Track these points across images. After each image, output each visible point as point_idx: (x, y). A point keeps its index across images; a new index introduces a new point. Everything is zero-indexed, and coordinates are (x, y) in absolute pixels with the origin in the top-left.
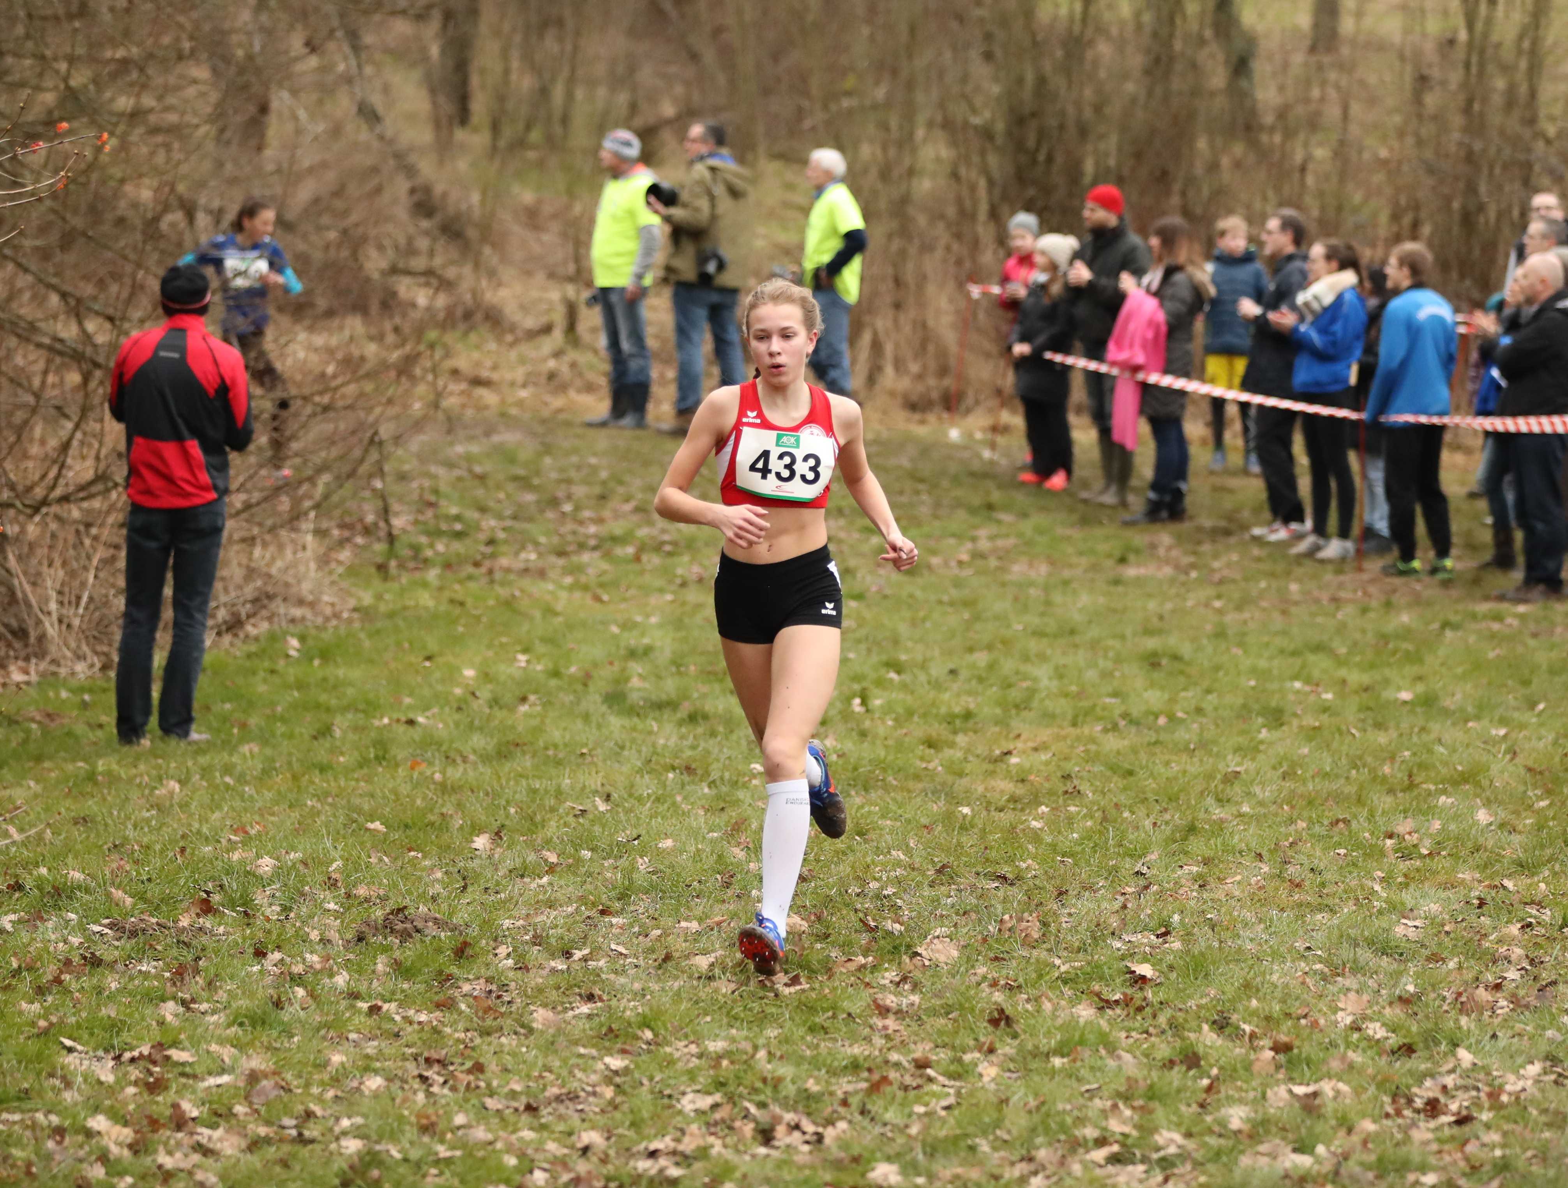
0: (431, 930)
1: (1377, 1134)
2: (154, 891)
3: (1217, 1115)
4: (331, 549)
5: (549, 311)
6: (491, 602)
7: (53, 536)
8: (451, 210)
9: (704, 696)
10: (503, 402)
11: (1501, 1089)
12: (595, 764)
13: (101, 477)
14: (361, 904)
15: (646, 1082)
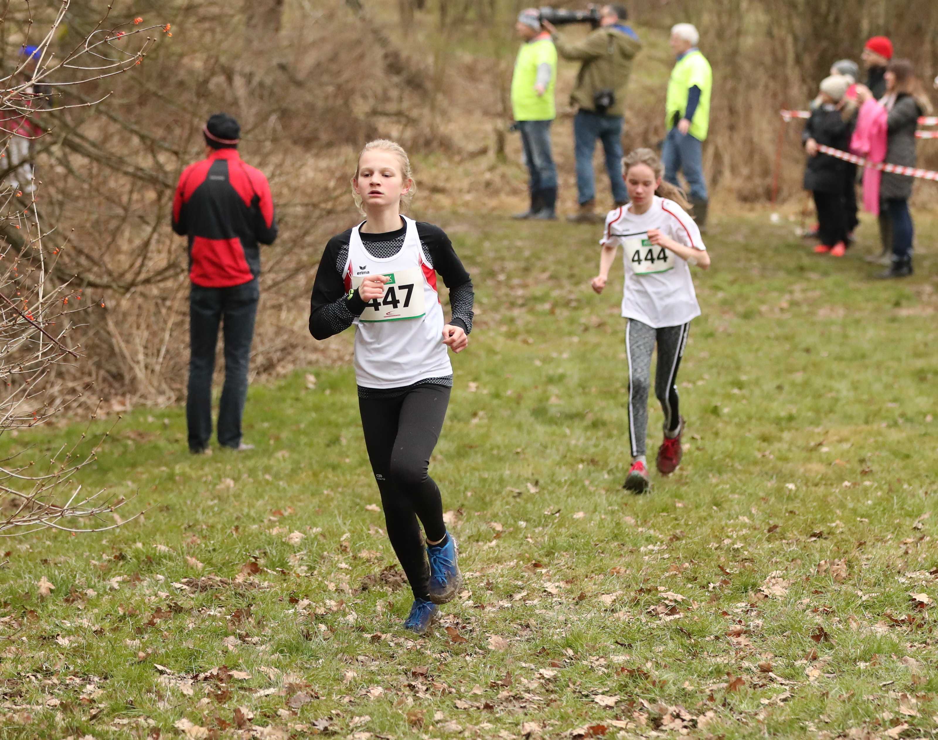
2: (217, 558)
5: (485, 138)
7: (140, 307)
8: (413, 69)
9: (603, 409)
10: (454, 204)
12: (527, 460)
13: (172, 265)
14: (364, 563)
15: (571, 686)
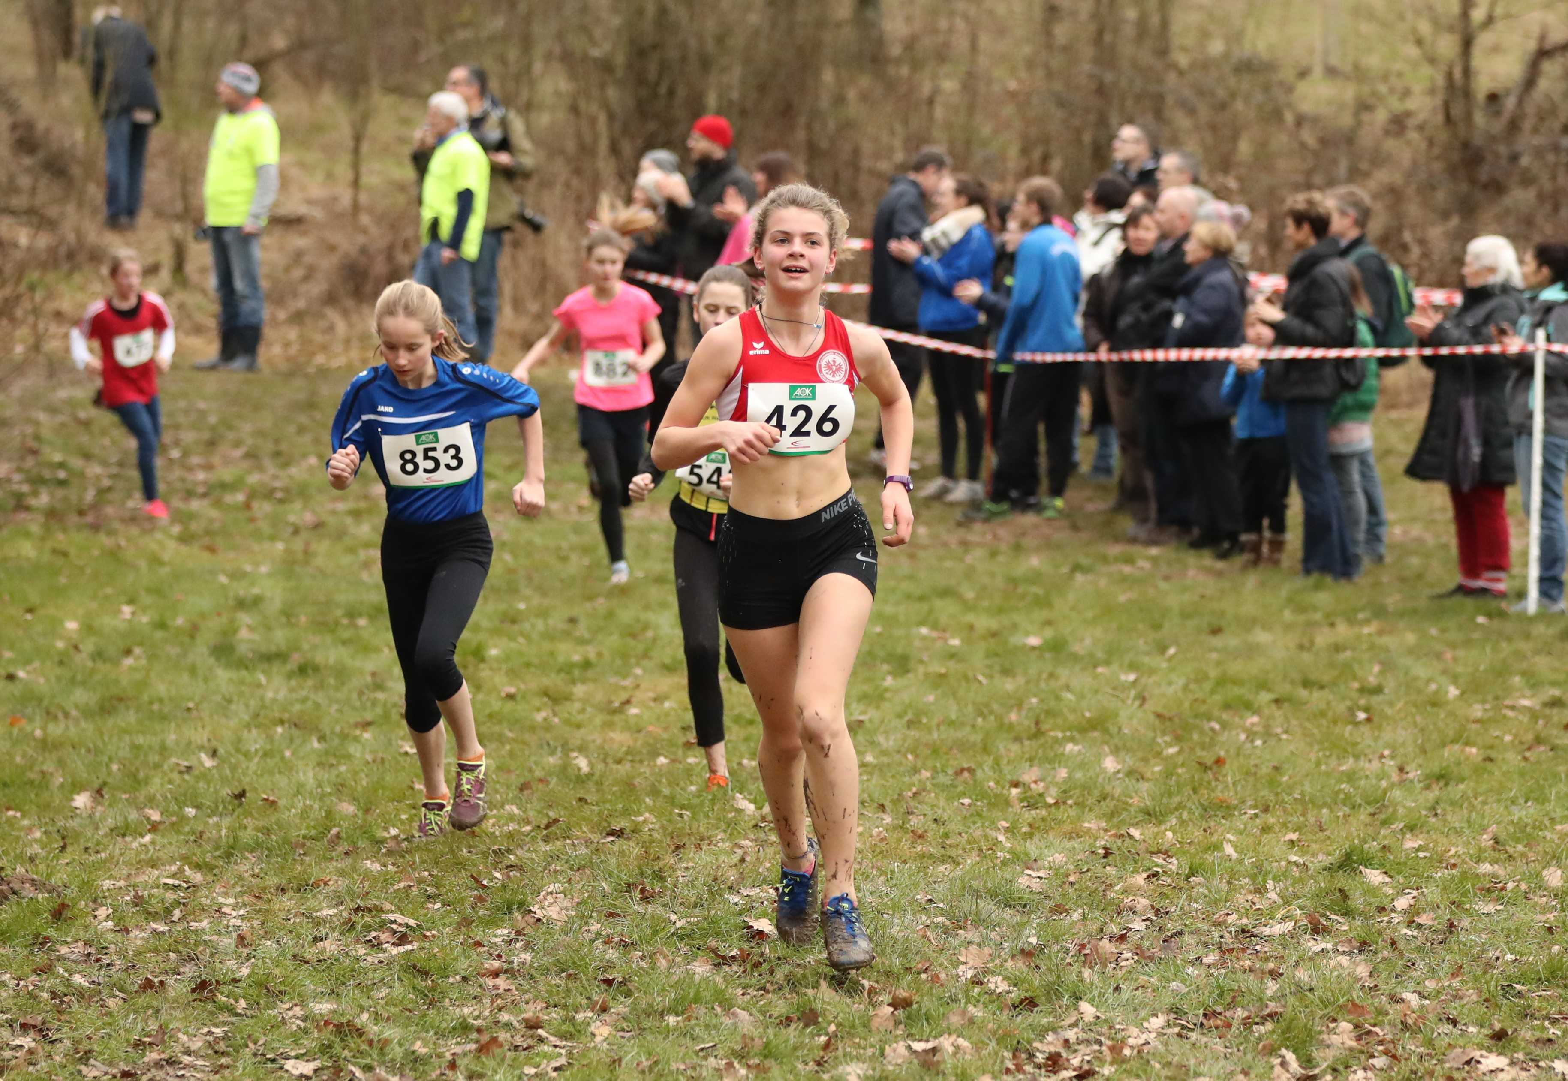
0: (28, 891)
3: (834, 1072)
5: (156, 251)
6: (96, 553)
8: (54, 147)
9: (314, 647)
11: (1123, 1041)
12: (201, 719)
15: (251, 1045)
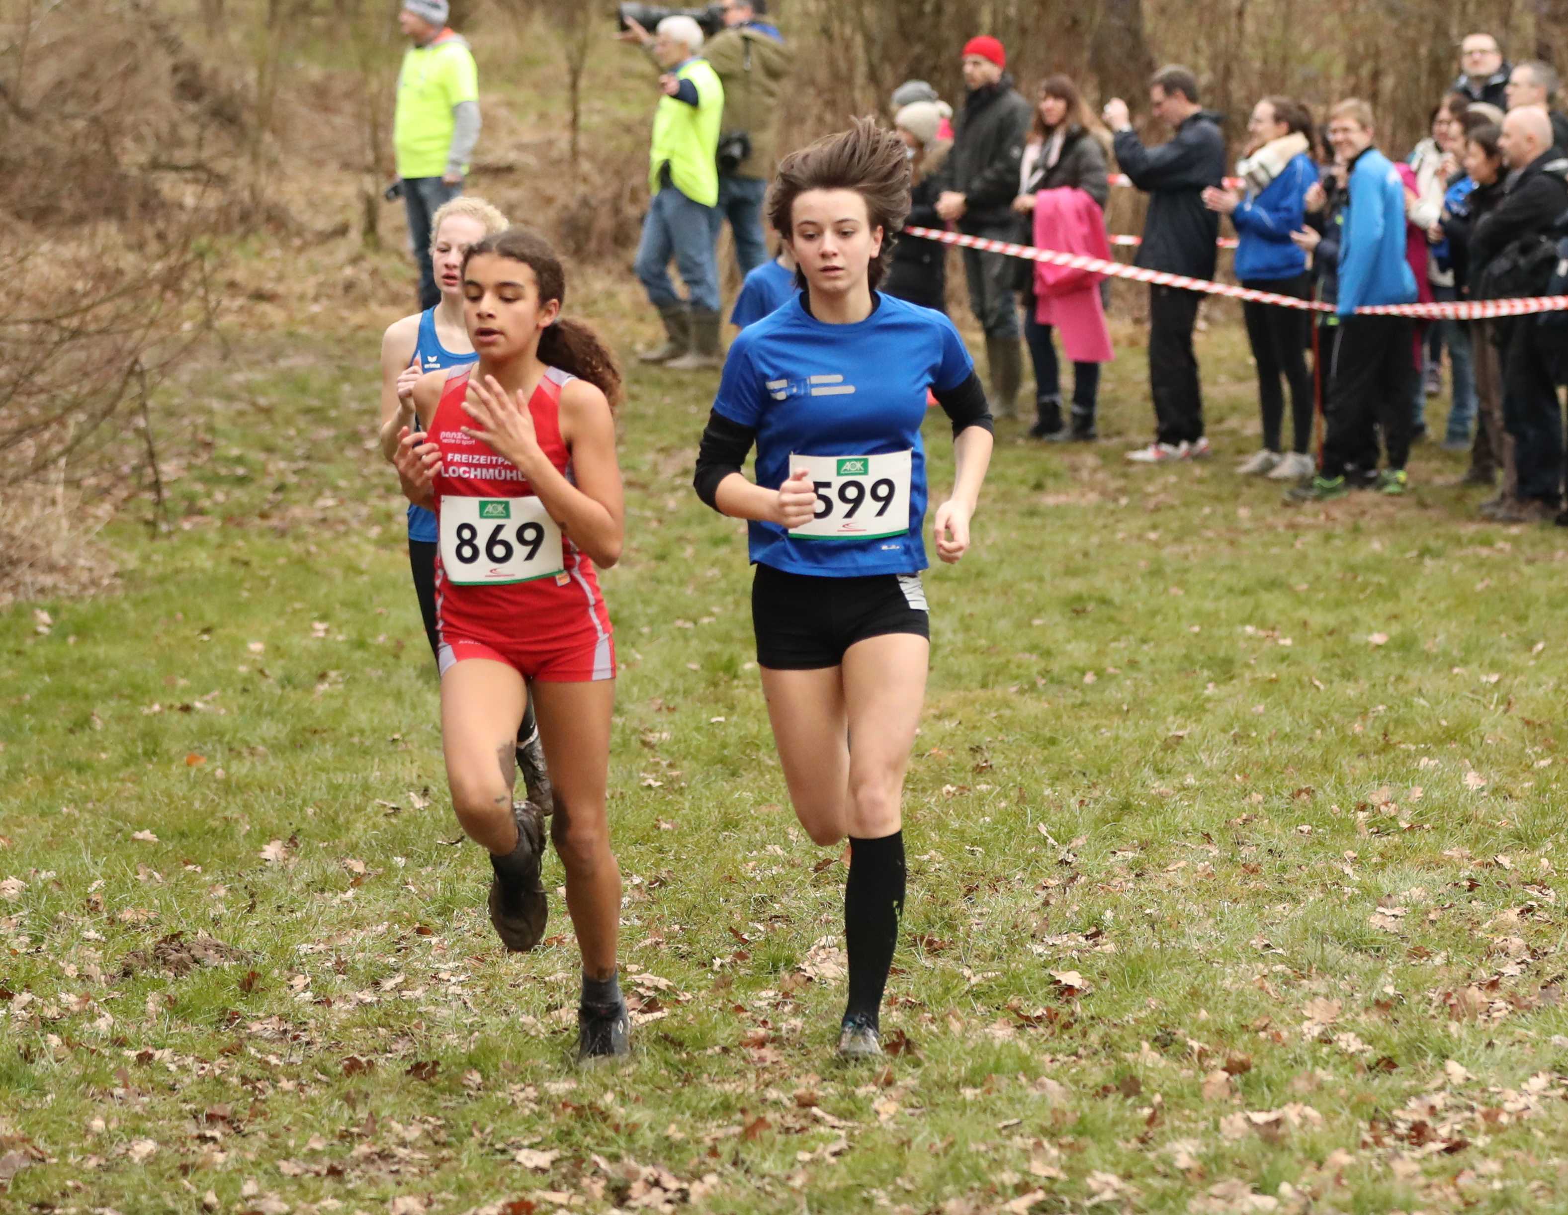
0: (212, 959)
1: (1352, 1167)
3: (1161, 1151)
4: (85, 503)
5: (343, 208)
6: (282, 561)
8: (223, 91)
10: (291, 319)
11: (1499, 1107)
12: (410, 753)
14: (127, 930)
15: (476, 1133)
